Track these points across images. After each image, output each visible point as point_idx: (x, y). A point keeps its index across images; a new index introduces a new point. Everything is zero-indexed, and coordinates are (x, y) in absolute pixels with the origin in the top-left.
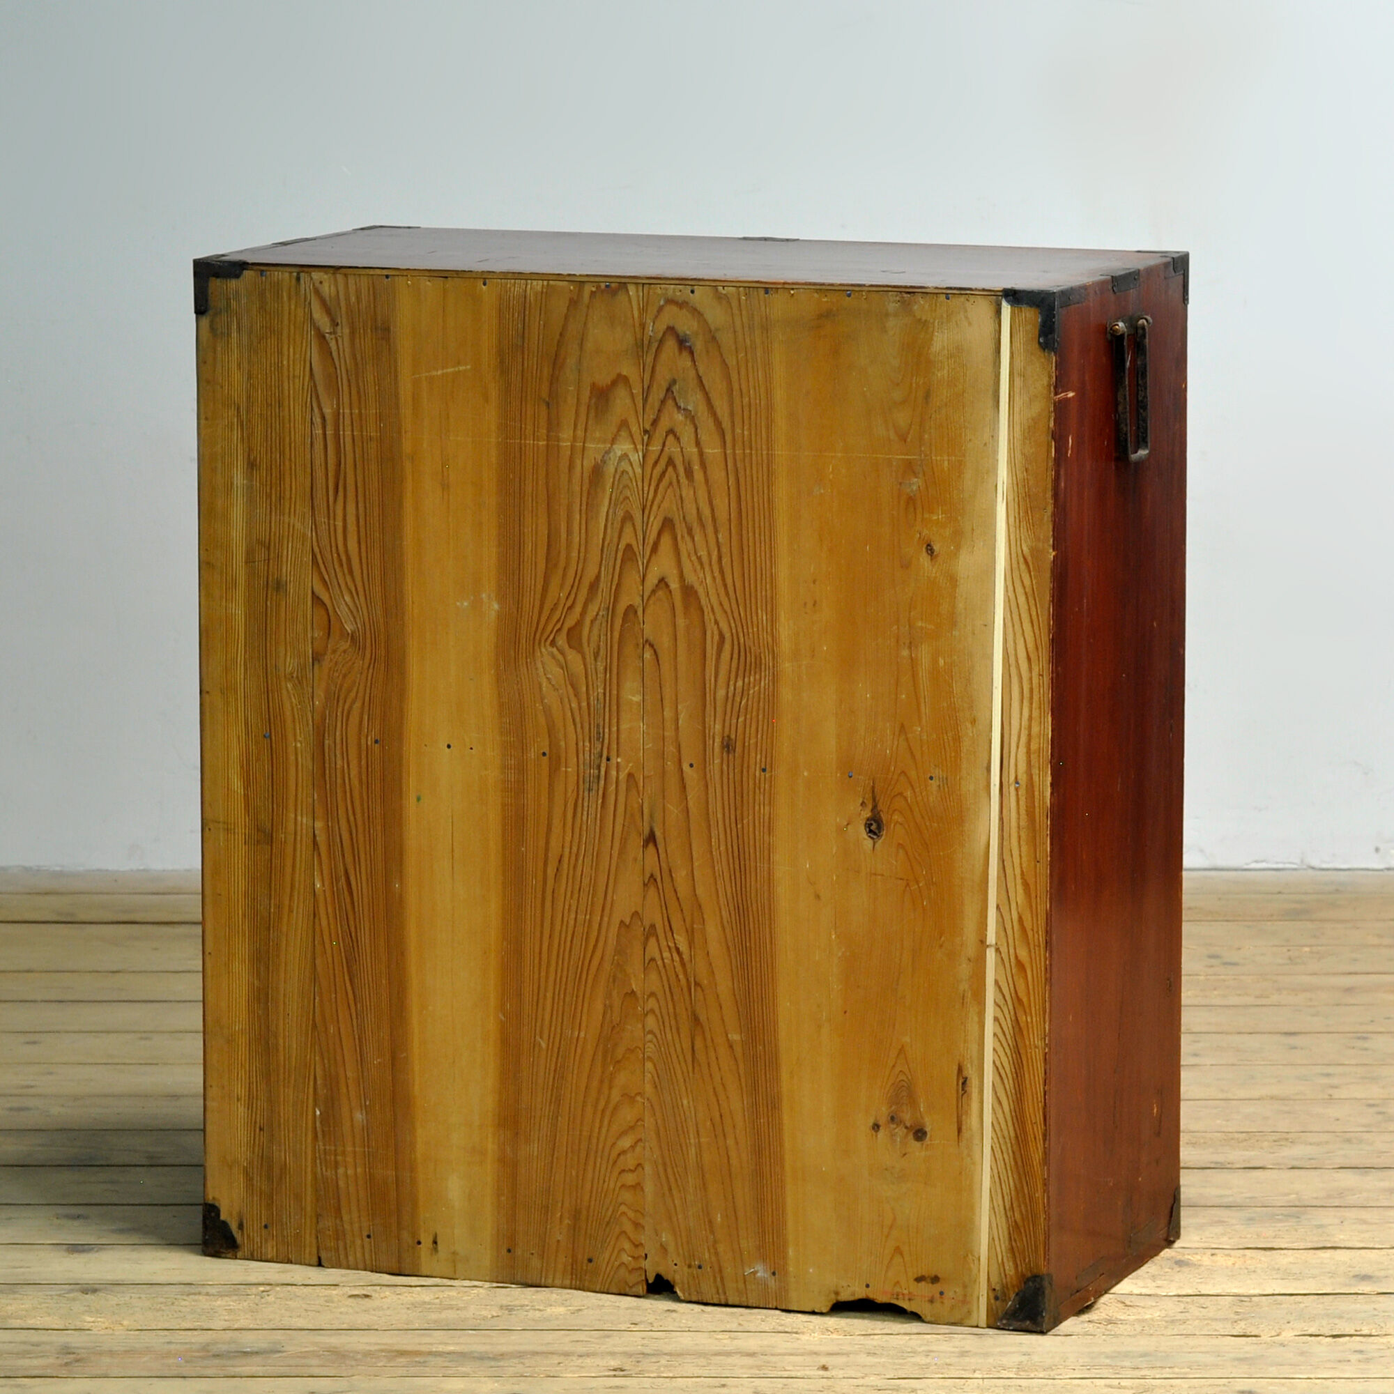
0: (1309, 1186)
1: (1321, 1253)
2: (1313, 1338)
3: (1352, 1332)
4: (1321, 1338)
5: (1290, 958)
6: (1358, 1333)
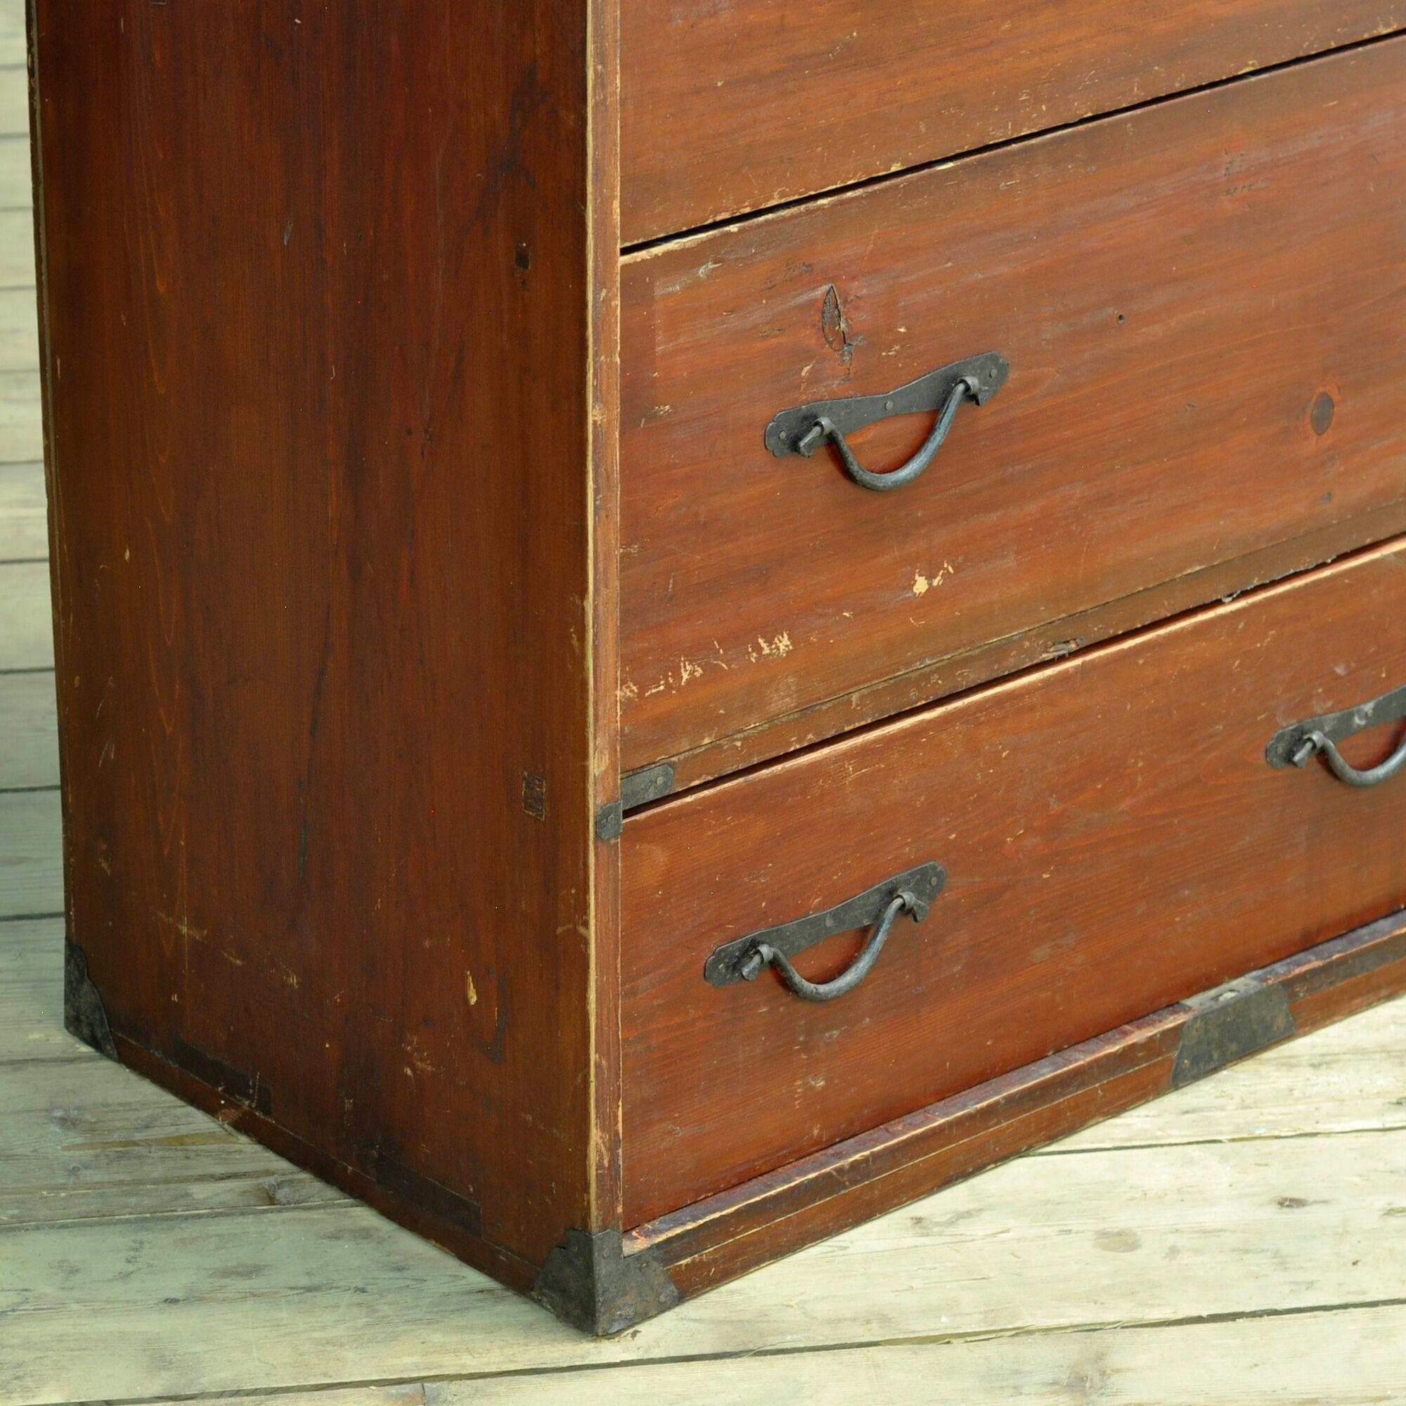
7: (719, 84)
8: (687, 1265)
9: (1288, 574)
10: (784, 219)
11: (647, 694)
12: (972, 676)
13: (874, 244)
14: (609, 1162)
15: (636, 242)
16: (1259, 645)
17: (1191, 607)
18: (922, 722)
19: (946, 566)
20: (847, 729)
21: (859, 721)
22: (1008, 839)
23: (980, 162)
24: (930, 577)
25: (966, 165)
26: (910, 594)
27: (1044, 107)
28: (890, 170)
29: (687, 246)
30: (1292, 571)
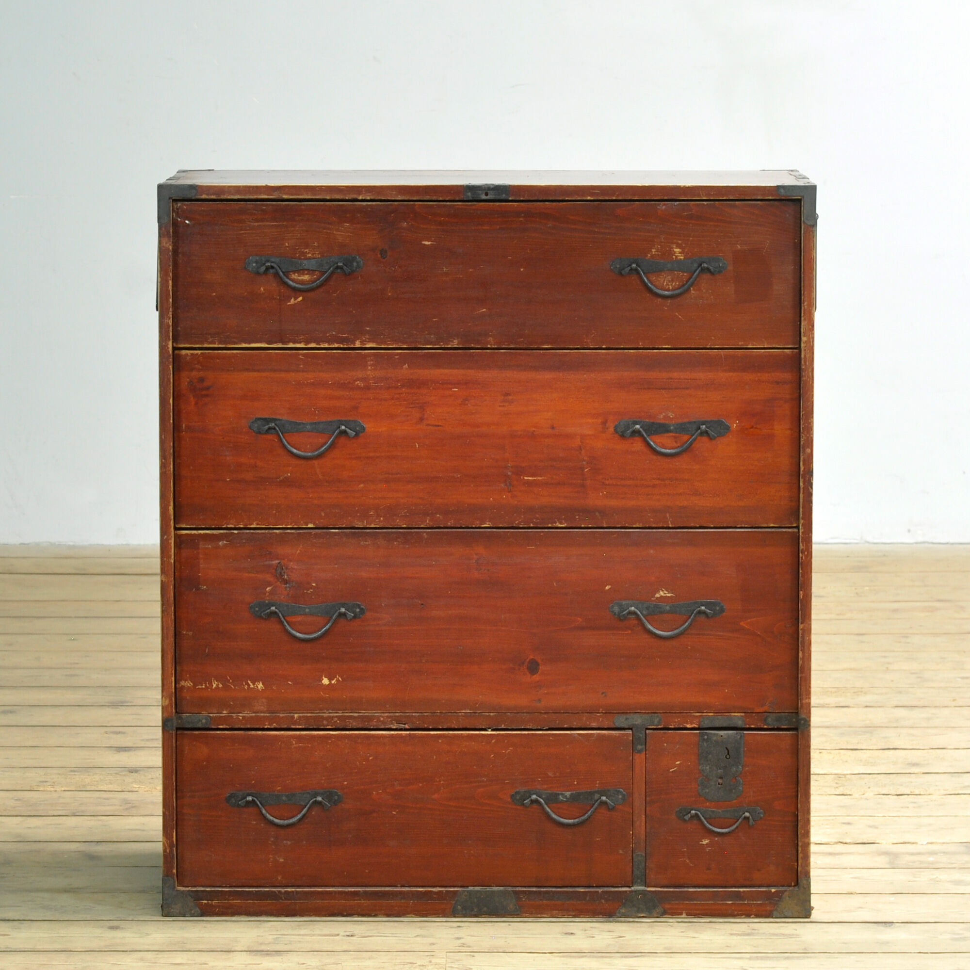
0: (877, 716)
1: (886, 752)
2: (885, 796)
3: (909, 793)
4: (889, 796)
5: (857, 593)
6: (913, 793)
7: (228, 480)
8: (205, 903)
9: (520, 727)
10: (258, 533)
11: (197, 687)
12: (354, 724)
13: (300, 550)
14: (170, 851)
15: (192, 526)
16: (504, 752)
17: (468, 727)
18: (328, 734)
19: (338, 677)
20: (293, 727)
21: (298, 725)
22: (374, 793)
23: (351, 532)
24: (330, 679)
25: (343, 532)
26: (320, 683)
27: (382, 519)
28: (307, 525)
29: (214, 533)
30: (523, 727)
